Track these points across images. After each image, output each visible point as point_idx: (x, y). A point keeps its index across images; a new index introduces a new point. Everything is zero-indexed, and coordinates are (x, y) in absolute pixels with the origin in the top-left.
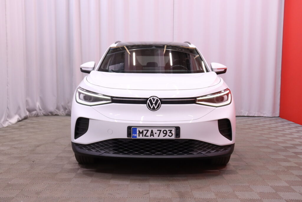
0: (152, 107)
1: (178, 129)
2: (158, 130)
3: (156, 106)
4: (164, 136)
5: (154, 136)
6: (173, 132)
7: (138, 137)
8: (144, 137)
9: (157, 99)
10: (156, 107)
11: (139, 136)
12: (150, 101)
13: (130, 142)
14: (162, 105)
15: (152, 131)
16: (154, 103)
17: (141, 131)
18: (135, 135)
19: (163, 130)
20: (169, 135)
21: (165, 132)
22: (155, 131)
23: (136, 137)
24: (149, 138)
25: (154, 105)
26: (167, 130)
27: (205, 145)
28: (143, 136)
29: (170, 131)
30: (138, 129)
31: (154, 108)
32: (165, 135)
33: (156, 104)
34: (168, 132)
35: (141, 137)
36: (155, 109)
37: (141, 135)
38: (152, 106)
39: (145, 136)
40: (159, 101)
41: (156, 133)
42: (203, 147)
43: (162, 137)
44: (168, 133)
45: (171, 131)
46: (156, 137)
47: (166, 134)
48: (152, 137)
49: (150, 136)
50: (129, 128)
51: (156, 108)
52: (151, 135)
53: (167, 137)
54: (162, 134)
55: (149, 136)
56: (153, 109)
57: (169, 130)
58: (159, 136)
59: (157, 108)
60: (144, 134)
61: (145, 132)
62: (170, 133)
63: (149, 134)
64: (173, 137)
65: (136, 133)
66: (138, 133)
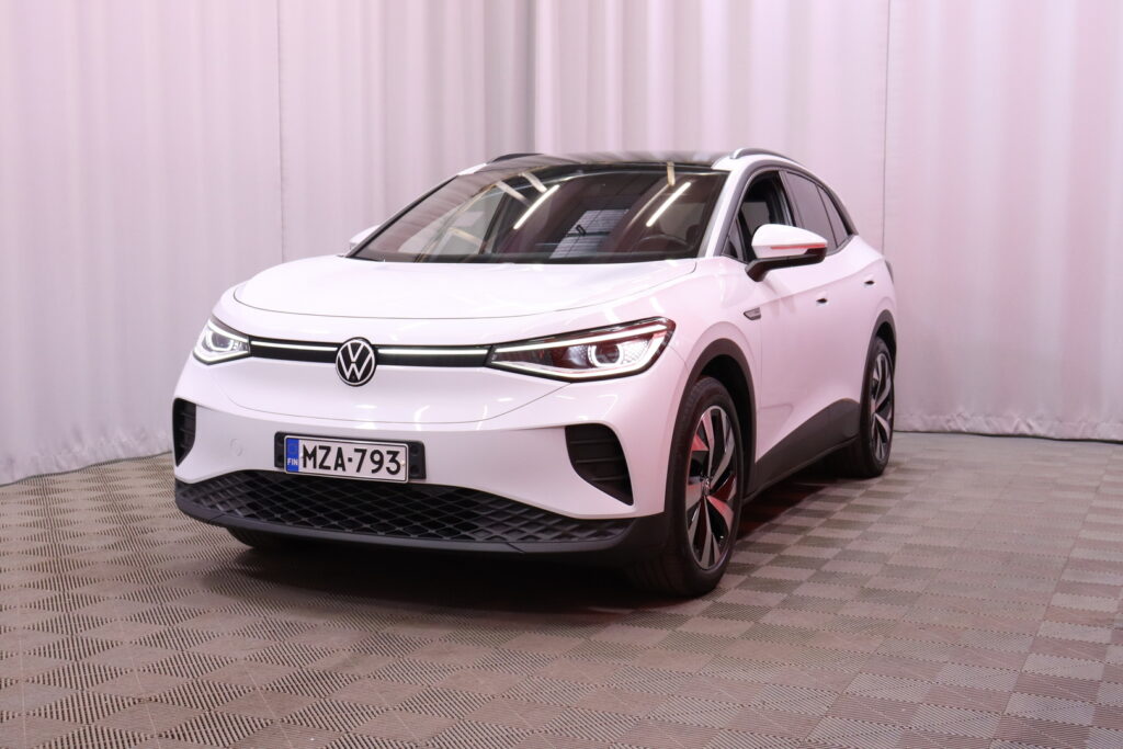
0: (348, 374)
1: (416, 450)
2: (357, 450)
3: (359, 370)
4: (374, 471)
5: (344, 469)
6: (402, 459)
7: (302, 470)
8: (319, 471)
9: (365, 348)
10: (359, 375)
11: (305, 466)
12: (345, 353)
13: (287, 483)
14: (379, 367)
15: (340, 450)
16: (354, 359)
17: (310, 451)
18: (295, 462)
19: (370, 449)
20: (388, 469)
21: (377, 458)
22: (348, 450)
23: (297, 467)
24: (332, 473)
25: (353, 366)
26: (383, 450)
27: (534, 518)
28: (315, 467)
29: (391, 456)
30: (301, 443)
31: (353, 379)
32: (376, 466)
33: (359, 363)
34: (387, 458)
35: (309, 469)
36: (356, 380)
37: (310, 463)
38: (348, 369)
39: (322, 466)
40: (371, 355)
41: (350, 460)
42: (526, 522)
43: (366, 473)
44: (387, 463)
45: (395, 454)
46: (350, 472)
47: (380, 463)
48: (339, 472)
49: (336, 469)
50: (279, 437)
51: (359, 378)
52: (337, 466)
53: (383, 475)
54: (368, 465)
55: (333, 466)
56: (350, 380)
57: (389, 452)
58: (358, 470)
59: (363, 377)
60: (319, 461)
61: (320, 454)
62: (393, 460)
63: (331, 461)
64: (402, 477)
65: (296, 457)
66: (301, 454)
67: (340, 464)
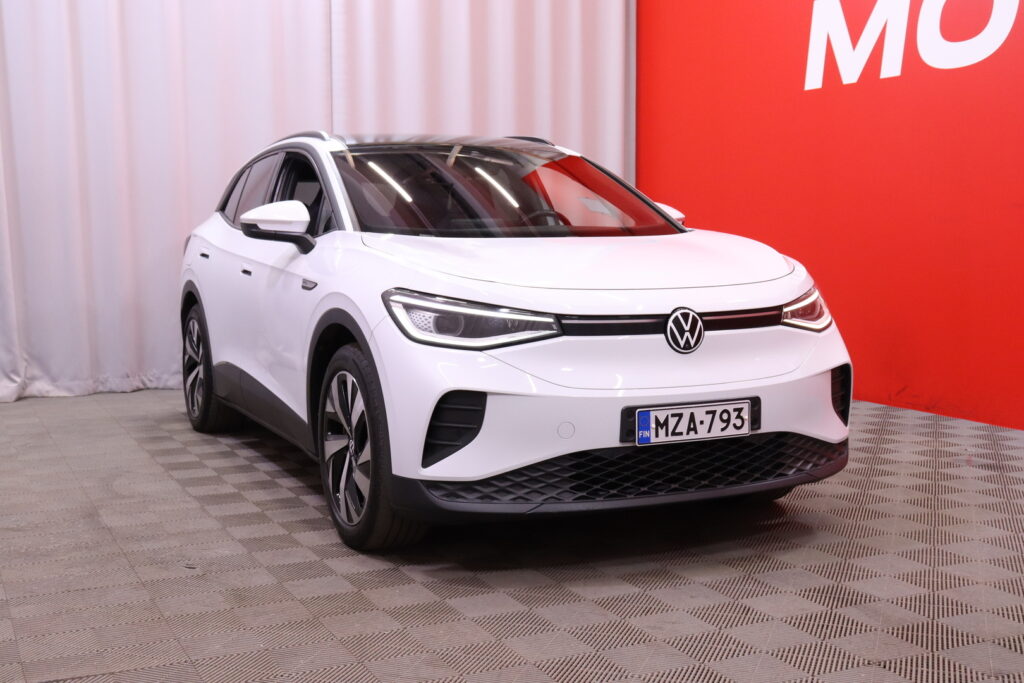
0: (682, 343)
1: (755, 403)
2: (708, 413)
3: (692, 338)
4: (723, 430)
5: (696, 433)
6: (746, 415)
7: (654, 440)
8: (672, 439)
10: (692, 342)
11: (657, 436)
12: (676, 322)
13: (626, 457)
14: (708, 334)
15: (692, 415)
17: (662, 421)
18: (646, 434)
19: (719, 409)
20: (735, 425)
21: (725, 416)
22: (700, 414)
23: (648, 439)
24: (684, 438)
25: (687, 334)
26: (730, 408)
28: (667, 435)
29: (737, 413)
30: (653, 415)
31: (688, 347)
32: (725, 425)
33: (692, 331)
34: (734, 415)
35: (663, 438)
36: (691, 348)
37: (662, 432)
38: (682, 338)
39: (674, 433)
40: (700, 323)
41: (702, 423)
43: (717, 432)
44: (733, 420)
45: (739, 410)
46: (702, 434)
47: (728, 421)
48: (692, 436)
49: (688, 433)
50: (628, 414)
51: (692, 345)
52: (689, 430)
53: (731, 432)
54: (718, 425)
55: (685, 432)
56: (684, 349)
57: (735, 410)
58: (709, 431)
59: (695, 344)
60: (670, 429)
61: (672, 422)
62: (739, 417)
63: (683, 427)
64: (745, 430)
65: (648, 428)
66: (653, 425)
67: (692, 428)
